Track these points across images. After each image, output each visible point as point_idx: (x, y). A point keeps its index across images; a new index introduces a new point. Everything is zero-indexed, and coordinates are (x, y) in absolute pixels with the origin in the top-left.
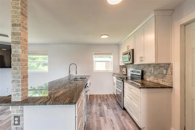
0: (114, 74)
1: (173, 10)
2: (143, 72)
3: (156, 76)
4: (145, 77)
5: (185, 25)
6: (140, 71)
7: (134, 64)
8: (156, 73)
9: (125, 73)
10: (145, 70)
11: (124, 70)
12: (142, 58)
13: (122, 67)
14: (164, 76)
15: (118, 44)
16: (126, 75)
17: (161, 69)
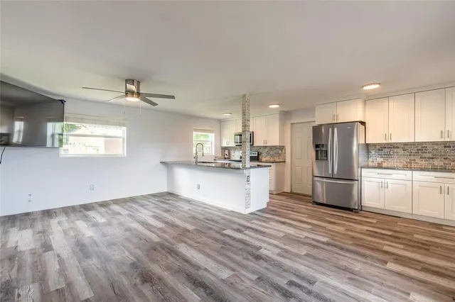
0: (216, 157)
2: (258, 153)
3: (272, 156)
4: (260, 157)
5: (293, 124)
6: (256, 152)
7: (254, 145)
8: (271, 153)
10: (260, 151)
11: (227, 152)
12: (266, 141)
13: (224, 149)
14: (280, 154)
15: (219, 120)
16: (229, 158)
17: (277, 150)
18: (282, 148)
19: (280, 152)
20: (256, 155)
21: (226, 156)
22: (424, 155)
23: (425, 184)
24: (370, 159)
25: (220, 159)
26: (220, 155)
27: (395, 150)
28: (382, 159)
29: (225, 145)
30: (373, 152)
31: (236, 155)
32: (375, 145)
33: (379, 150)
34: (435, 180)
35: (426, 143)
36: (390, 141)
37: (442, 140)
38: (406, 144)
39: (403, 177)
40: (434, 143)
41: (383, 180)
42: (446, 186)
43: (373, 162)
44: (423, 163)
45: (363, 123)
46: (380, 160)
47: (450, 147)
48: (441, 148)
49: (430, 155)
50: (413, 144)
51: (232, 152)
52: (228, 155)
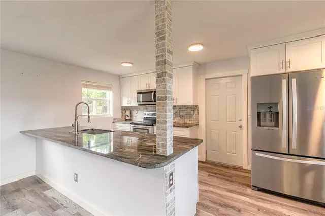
0: (115, 119)
3: (182, 117)
5: (206, 79)
9: (129, 118)
11: (128, 113)
13: (125, 109)
14: (192, 116)
15: (119, 76)
16: (130, 120)
17: (188, 110)
18: (194, 108)
19: (192, 112)
21: (127, 118)
25: (120, 121)
26: (119, 116)
29: (125, 104)
31: (139, 116)
51: (134, 113)
52: (129, 115)
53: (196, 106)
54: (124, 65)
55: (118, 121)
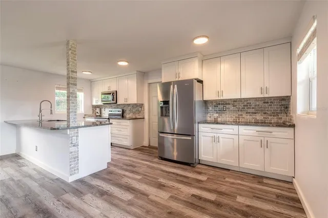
0: (85, 115)
1: (144, 73)
2: (123, 110)
3: (134, 113)
4: (125, 114)
5: (150, 83)
6: (121, 110)
7: (118, 103)
8: (134, 111)
9: (99, 114)
10: (125, 109)
11: (98, 110)
12: (126, 100)
13: (95, 107)
14: (140, 112)
15: (90, 80)
16: (100, 116)
17: (138, 107)
18: (142, 105)
19: (140, 109)
20: (121, 113)
21: (97, 114)
22: (249, 111)
23: (249, 138)
24: (209, 115)
26: (90, 112)
27: (227, 106)
28: (217, 115)
29: (94, 103)
30: (211, 108)
31: (106, 113)
32: (212, 102)
33: (215, 106)
34: (257, 134)
35: (250, 99)
36: (222, 98)
37: (262, 96)
38: (235, 101)
39: (231, 131)
40: (256, 99)
41: (215, 134)
42: (266, 139)
43: (210, 117)
44: (248, 118)
45: (200, 82)
46: (216, 115)
47: (268, 103)
48: (261, 103)
49: (253, 110)
50: (241, 100)
51: (103, 110)
52: (99, 112)
53: (143, 104)
54: (84, 73)
55: (89, 116)
